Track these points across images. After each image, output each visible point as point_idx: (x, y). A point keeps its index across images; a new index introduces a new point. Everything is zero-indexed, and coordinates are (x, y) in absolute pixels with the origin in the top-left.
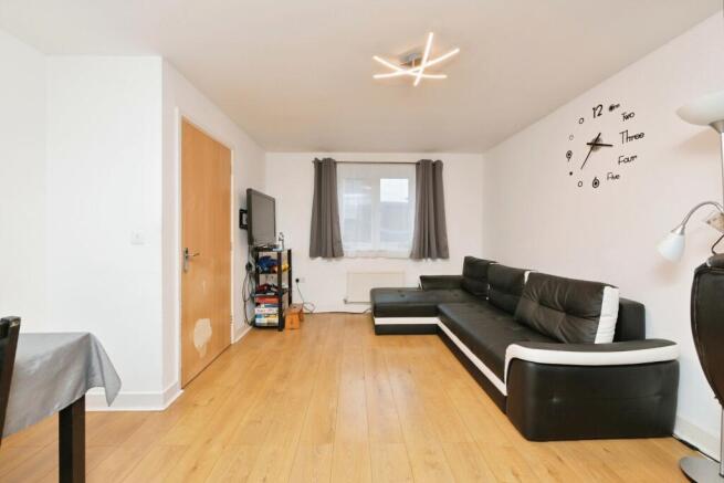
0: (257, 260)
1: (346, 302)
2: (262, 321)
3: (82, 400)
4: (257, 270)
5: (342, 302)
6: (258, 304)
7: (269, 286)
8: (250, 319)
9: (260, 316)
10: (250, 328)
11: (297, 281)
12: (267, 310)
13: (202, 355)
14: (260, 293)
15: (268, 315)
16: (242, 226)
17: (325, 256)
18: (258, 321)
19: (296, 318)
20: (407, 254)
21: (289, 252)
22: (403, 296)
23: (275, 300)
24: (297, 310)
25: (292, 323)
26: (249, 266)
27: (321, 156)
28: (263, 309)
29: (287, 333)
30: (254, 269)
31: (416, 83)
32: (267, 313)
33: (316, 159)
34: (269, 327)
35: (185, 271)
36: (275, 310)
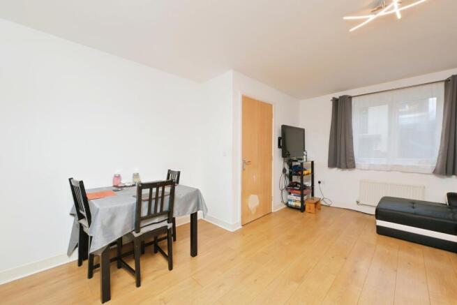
0: (291, 167)
1: (358, 202)
2: (293, 204)
3: (196, 213)
4: (290, 173)
5: (356, 203)
6: (290, 193)
7: (297, 183)
8: (285, 201)
9: (291, 200)
10: (285, 206)
11: (319, 182)
12: (295, 198)
13: (253, 213)
14: (292, 187)
15: (296, 201)
16: (279, 146)
17: (340, 167)
18: (289, 203)
19: (313, 206)
20: (431, 171)
21: (312, 162)
22: (413, 207)
23: (299, 192)
24: (315, 201)
25: (310, 209)
26: (284, 171)
27: (337, 95)
28: (292, 197)
29: (306, 215)
30: (288, 172)
31: (399, 16)
32: (295, 200)
33: (334, 98)
34: (295, 208)
35: (243, 169)
36: (299, 198)
